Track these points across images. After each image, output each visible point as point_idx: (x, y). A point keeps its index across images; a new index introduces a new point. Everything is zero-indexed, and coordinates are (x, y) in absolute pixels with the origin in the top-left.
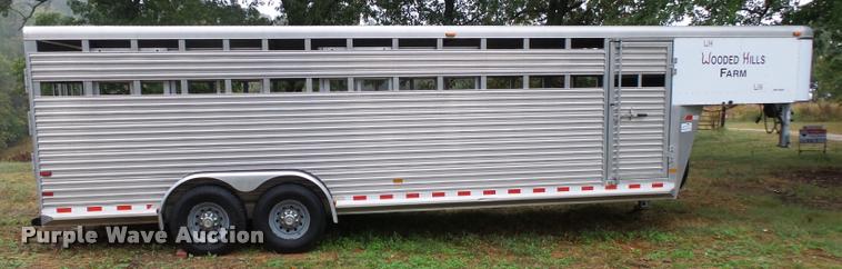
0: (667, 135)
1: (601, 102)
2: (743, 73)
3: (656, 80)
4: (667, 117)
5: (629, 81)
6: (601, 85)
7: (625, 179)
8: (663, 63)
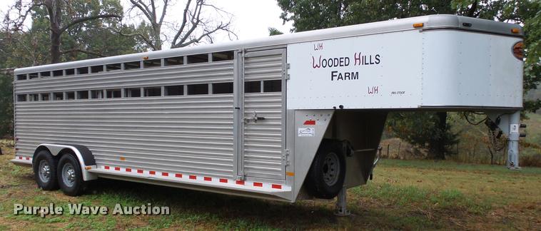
0: (284, 138)
2: (355, 76)
4: (284, 120)
6: (231, 91)
8: (279, 69)
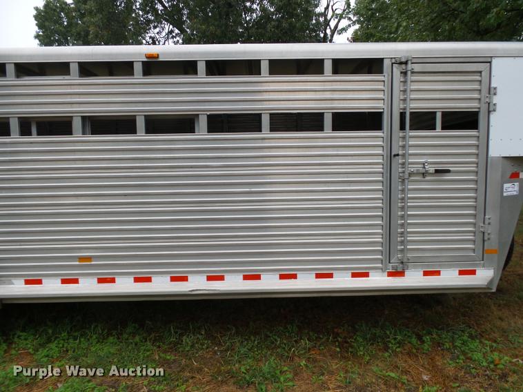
0: (481, 199)
1: (380, 151)
3: (465, 121)
4: (482, 173)
5: (423, 121)
6: (378, 127)
7: (417, 262)
8: (476, 96)
